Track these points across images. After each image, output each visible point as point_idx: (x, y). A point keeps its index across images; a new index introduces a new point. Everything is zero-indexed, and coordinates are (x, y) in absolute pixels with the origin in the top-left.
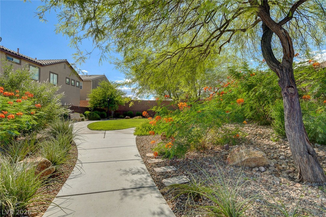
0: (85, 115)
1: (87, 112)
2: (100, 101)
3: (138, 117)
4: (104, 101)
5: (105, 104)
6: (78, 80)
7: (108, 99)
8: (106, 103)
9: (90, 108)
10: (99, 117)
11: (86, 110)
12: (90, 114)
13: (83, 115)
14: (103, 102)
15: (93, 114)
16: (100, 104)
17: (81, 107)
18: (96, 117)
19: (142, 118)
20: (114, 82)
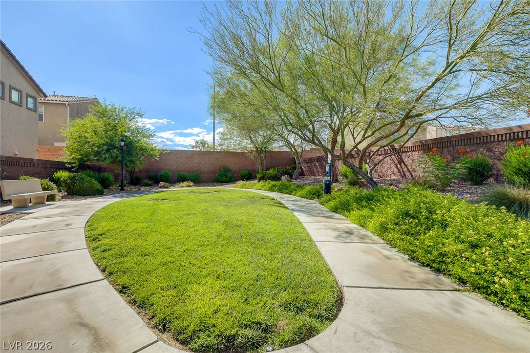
0: (56, 181)
1: (63, 175)
2: (98, 147)
3: (186, 183)
4: (111, 146)
5: (114, 155)
6: (32, 92)
7: (122, 144)
8: (115, 152)
9: (70, 163)
10: (99, 186)
11: (59, 169)
12: (71, 178)
13: (51, 183)
14: (108, 150)
15: (81, 178)
16: (97, 153)
17: (42, 160)
18: (91, 187)
19: (193, 186)
20: (126, 110)
